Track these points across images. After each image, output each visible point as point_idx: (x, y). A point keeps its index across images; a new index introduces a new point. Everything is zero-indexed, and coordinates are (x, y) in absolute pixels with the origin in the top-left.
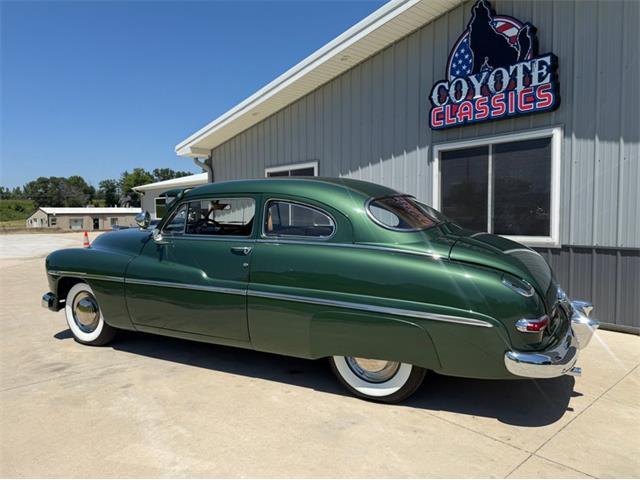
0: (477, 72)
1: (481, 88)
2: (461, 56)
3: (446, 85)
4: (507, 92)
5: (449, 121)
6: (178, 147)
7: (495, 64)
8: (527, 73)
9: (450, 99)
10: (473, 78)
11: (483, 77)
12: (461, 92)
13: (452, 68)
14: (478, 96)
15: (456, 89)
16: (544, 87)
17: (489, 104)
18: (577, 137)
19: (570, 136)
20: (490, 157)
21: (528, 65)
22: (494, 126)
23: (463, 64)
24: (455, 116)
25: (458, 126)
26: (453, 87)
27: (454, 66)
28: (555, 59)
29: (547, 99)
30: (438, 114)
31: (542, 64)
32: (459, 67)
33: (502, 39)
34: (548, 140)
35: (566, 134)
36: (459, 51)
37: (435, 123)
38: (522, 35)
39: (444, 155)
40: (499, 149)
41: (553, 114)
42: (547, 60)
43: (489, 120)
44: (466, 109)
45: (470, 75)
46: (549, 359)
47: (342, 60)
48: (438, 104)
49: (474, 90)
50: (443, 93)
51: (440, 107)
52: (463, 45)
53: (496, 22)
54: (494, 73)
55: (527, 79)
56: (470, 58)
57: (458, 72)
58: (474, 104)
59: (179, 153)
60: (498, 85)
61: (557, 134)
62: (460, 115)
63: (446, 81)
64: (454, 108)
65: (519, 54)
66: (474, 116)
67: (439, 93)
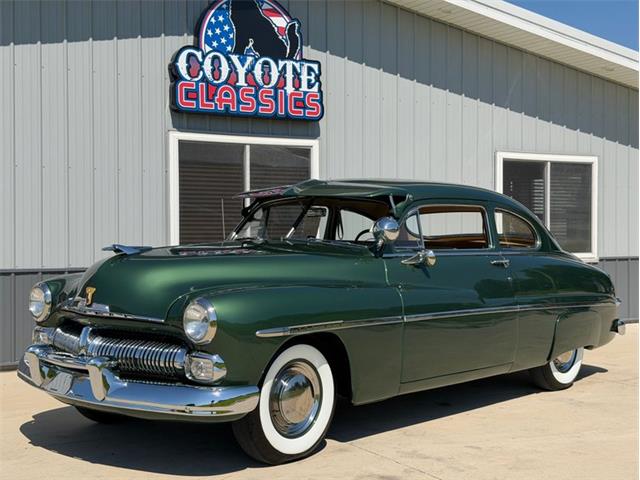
0: (240, 53)
1: (246, 74)
2: (219, 25)
4: (276, 88)
5: (205, 105)
7: (262, 50)
8: (297, 74)
9: (205, 76)
10: (235, 58)
11: (248, 62)
12: (220, 71)
13: (207, 36)
14: (242, 83)
15: (212, 64)
16: (313, 96)
17: (256, 97)
21: (297, 65)
22: (250, 123)
23: (221, 35)
24: (212, 100)
26: (208, 61)
27: (210, 33)
29: (316, 109)
30: (187, 92)
31: (310, 70)
36: (216, 16)
37: (184, 102)
38: (291, 30)
41: (310, 124)
42: (315, 67)
44: (227, 95)
45: (231, 53)
48: (189, 78)
49: (237, 73)
50: (194, 64)
51: (191, 82)
52: (221, 12)
53: (262, 2)
54: (261, 61)
55: (297, 81)
56: (231, 31)
57: (215, 44)
58: (237, 92)
60: (267, 76)
61: (316, 147)
62: (220, 100)
63: (197, 47)
64: (212, 89)
65: (288, 51)
66: (238, 108)
67: (188, 61)
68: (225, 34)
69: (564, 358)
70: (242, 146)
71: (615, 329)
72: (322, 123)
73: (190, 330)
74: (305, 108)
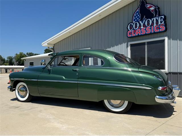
0: (142, 20)
1: (143, 25)
2: (137, 15)
3: (132, 24)
4: (151, 26)
5: (133, 35)
6: (42, 43)
7: (147, 18)
8: (157, 21)
9: (133, 28)
10: (140, 22)
11: (144, 22)
12: (137, 26)
14: (142, 27)
15: (135, 25)
17: (146, 30)
18: (172, 40)
19: (170, 39)
20: (146, 46)
21: (157, 18)
22: (147, 36)
23: (137, 18)
24: (135, 33)
25: (136, 36)
26: (134, 25)
27: (135, 18)
28: (165, 17)
29: (163, 28)
30: (130, 33)
31: (161, 18)
32: (136, 19)
33: (149, 10)
34: (164, 41)
35: (169, 39)
36: (136, 14)
37: (129, 36)
38: (155, 9)
39: (132, 46)
40: (149, 43)
41: (165, 32)
42: (163, 17)
44: (138, 31)
45: (140, 21)
46: (167, 98)
47: (99, 16)
49: (141, 25)
50: (131, 26)
51: (130, 31)
52: (137, 12)
53: (147, 5)
54: (147, 20)
55: (157, 22)
56: (140, 16)
57: (136, 20)
58: (141, 30)
59: (43, 45)
60: (148, 24)
61: (166, 39)
62: (137, 33)
64: (135, 31)
65: (154, 15)
66: (141, 33)
67: (130, 26)
74: (159, 29)
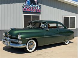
14: (31, 8)
42: (40, 6)
43: (33, 12)
63: (26, 4)
64: (27, 9)
68: (29, 2)
69: (67, 41)
70: (31, 15)
71: (74, 37)
72: (41, 13)
73: (18, 38)
